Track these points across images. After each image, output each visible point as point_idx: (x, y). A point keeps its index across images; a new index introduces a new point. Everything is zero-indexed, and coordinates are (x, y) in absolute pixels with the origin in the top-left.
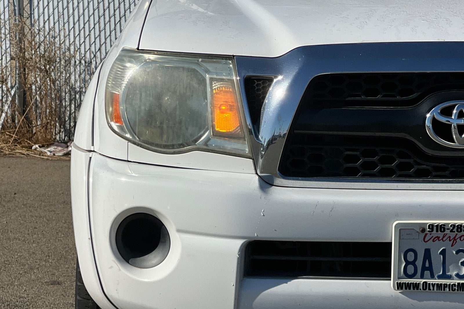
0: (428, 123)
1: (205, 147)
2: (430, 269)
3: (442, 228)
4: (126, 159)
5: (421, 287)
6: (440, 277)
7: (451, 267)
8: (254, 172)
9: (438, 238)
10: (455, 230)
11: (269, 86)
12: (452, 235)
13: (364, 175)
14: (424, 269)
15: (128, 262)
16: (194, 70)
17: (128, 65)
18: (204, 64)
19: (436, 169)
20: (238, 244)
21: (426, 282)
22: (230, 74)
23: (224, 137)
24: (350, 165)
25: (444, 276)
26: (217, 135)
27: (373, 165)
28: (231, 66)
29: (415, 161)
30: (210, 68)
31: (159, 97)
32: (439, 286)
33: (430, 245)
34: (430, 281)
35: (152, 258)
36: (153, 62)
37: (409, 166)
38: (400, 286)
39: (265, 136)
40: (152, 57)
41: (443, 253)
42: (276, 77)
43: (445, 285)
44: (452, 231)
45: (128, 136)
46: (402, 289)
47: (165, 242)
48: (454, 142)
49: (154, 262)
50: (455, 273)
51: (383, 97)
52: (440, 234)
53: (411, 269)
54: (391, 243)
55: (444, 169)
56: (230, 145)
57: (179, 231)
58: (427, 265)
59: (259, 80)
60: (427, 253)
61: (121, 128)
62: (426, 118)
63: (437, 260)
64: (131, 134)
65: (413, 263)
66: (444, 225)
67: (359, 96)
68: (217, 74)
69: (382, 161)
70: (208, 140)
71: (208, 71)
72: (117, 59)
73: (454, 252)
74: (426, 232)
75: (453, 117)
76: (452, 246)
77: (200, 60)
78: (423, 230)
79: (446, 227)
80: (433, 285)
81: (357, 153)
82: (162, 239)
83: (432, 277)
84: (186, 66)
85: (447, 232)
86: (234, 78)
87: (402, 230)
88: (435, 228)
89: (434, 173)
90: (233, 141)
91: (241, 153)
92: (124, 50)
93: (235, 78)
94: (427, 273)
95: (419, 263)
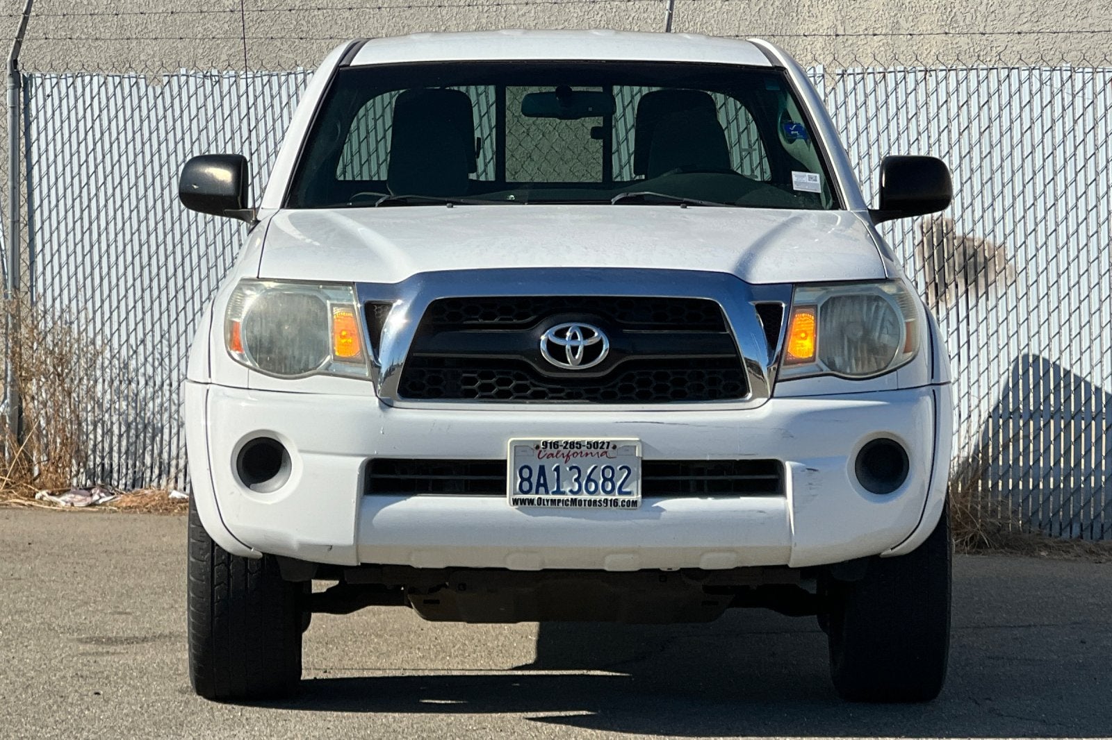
0: (543, 347)
1: (326, 372)
2: (545, 485)
3: (555, 445)
4: (246, 387)
5: (536, 502)
6: (554, 493)
7: (565, 484)
8: (374, 394)
9: (552, 455)
10: (568, 446)
11: (389, 310)
12: (566, 452)
13: (482, 397)
14: (539, 485)
15: (249, 487)
16: (315, 297)
17: (248, 292)
18: (325, 291)
19: (553, 391)
20: (361, 460)
21: (540, 498)
22: (351, 300)
23: (345, 361)
24: (469, 387)
25: (558, 492)
26: (336, 359)
27: (491, 387)
28: (352, 292)
29: (531, 383)
30: (331, 295)
31: (280, 325)
32: (553, 501)
33: (544, 462)
34: (544, 497)
35: (274, 482)
36: (273, 289)
37: (526, 388)
38: (515, 502)
39: (384, 362)
40: (272, 285)
41: (557, 469)
42: (395, 302)
43: (559, 501)
44: (565, 448)
45: (249, 363)
46: (517, 504)
47: (285, 466)
48: (568, 363)
49: (276, 487)
50: (569, 489)
51: (501, 319)
52: (554, 451)
53: (526, 486)
54: (506, 461)
55: (561, 391)
56: (350, 370)
57: (301, 451)
58: (542, 481)
59: (378, 305)
60: (542, 469)
61: (241, 356)
62: (540, 340)
63: (551, 476)
64: (251, 362)
65: (529, 480)
66: (558, 442)
67: (477, 319)
68: (338, 300)
69: (500, 383)
70: (329, 365)
71: (329, 298)
72: (236, 288)
73: (568, 469)
74: (541, 449)
75: (567, 339)
76: (566, 462)
77: (321, 286)
78: (538, 447)
79: (559, 444)
80: (548, 501)
81: (476, 375)
82: (283, 464)
83: (547, 492)
84: (307, 293)
85: (560, 448)
86: (354, 303)
87: (518, 448)
88: (549, 445)
89: (550, 395)
90: (353, 364)
91: (363, 376)
92: (243, 280)
93: (358, 306)
94: (542, 489)
95: (534, 480)
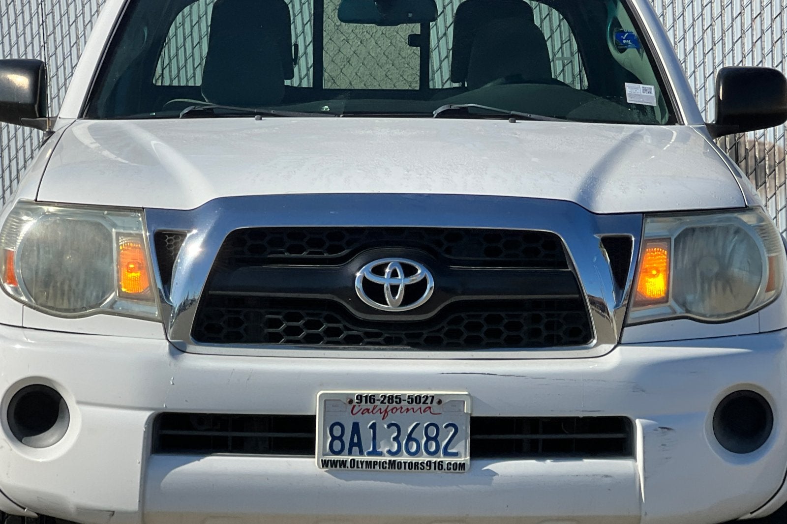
0: (358, 285)
1: (110, 310)
2: (359, 444)
3: (371, 399)
4: (21, 325)
5: (348, 464)
6: (369, 454)
7: (382, 443)
8: (164, 337)
9: (368, 410)
10: (386, 401)
11: (182, 241)
12: (383, 407)
13: (288, 342)
14: (352, 444)
15: (21, 441)
16: (99, 224)
17: (25, 218)
18: (110, 217)
19: (369, 335)
20: (146, 415)
21: (354, 460)
22: (139, 228)
23: (132, 299)
24: (271, 330)
25: (374, 452)
26: (123, 296)
27: (298, 331)
28: (140, 219)
29: (345, 326)
30: (119, 223)
31: (60, 255)
32: (369, 464)
33: (358, 418)
34: (359, 458)
35: (48, 436)
36: (54, 214)
37: (338, 332)
38: (325, 464)
39: (176, 299)
40: (52, 209)
41: (373, 426)
42: (189, 232)
43: (375, 463)
44: (382, 402)
45: (23, 298)
46: (327, 466)
47: (63, 417)
48: (386, 304)
49: (51, 441)
50: (387, 449)
51: (310, 253)
52: (370, 406)
53: (337, 445)
54: (315, 416)
55: (378, 335)
56: (137, 308)
57: (79, 402)
58: (356, 440)
59: (170, 235)
60: (356, 427)
61: (15, 290)
62: (355, 277)
63: (366, 434)
64: (27, 297)
65: (340, 438)
66: (374, 396)
67: (282, 253)
68: (124, 228)
69: (308, 325)
70: (114, 302)
71: (114, 226)
72: (12, 212)
73: (386, 426)
74: (354, 404)
75: (386, 276)
76: (383, 419)
77: (106, 212)
78: (351, 402)
79: (376, 398)
80: (362, 463)
81: (280, 317)
82: (60, 415)
83: (361, 453)
84: (91, 219)
85: (377, 403)
86: (143, 232)
87: (328, 402)
88: (364, 399)
89: (366, 340)
90: (141, 302)
91: (151, 316)
92: (20, 202)
93: (146, 234)
94: (356, 449)
95: (347, 439)
